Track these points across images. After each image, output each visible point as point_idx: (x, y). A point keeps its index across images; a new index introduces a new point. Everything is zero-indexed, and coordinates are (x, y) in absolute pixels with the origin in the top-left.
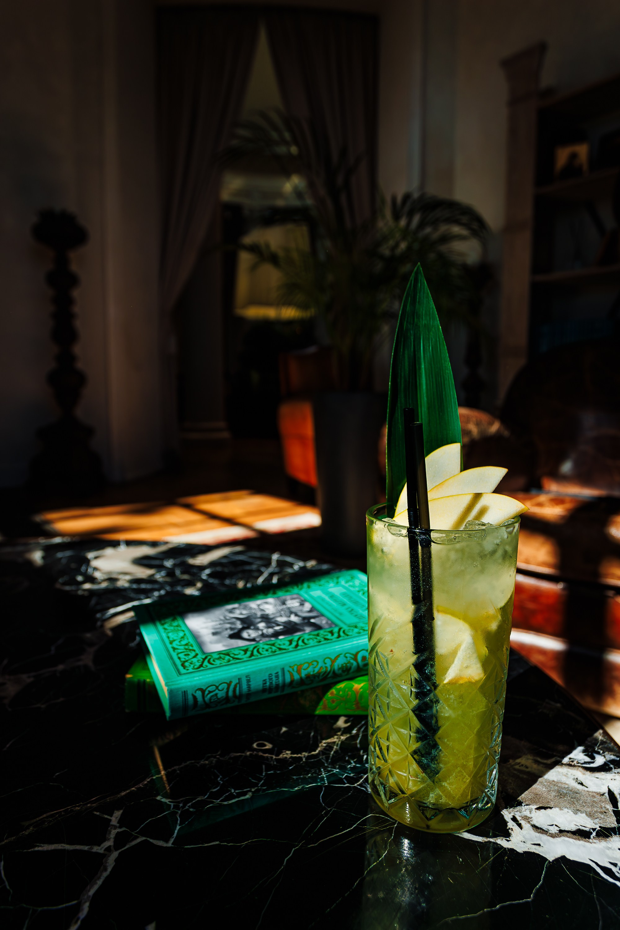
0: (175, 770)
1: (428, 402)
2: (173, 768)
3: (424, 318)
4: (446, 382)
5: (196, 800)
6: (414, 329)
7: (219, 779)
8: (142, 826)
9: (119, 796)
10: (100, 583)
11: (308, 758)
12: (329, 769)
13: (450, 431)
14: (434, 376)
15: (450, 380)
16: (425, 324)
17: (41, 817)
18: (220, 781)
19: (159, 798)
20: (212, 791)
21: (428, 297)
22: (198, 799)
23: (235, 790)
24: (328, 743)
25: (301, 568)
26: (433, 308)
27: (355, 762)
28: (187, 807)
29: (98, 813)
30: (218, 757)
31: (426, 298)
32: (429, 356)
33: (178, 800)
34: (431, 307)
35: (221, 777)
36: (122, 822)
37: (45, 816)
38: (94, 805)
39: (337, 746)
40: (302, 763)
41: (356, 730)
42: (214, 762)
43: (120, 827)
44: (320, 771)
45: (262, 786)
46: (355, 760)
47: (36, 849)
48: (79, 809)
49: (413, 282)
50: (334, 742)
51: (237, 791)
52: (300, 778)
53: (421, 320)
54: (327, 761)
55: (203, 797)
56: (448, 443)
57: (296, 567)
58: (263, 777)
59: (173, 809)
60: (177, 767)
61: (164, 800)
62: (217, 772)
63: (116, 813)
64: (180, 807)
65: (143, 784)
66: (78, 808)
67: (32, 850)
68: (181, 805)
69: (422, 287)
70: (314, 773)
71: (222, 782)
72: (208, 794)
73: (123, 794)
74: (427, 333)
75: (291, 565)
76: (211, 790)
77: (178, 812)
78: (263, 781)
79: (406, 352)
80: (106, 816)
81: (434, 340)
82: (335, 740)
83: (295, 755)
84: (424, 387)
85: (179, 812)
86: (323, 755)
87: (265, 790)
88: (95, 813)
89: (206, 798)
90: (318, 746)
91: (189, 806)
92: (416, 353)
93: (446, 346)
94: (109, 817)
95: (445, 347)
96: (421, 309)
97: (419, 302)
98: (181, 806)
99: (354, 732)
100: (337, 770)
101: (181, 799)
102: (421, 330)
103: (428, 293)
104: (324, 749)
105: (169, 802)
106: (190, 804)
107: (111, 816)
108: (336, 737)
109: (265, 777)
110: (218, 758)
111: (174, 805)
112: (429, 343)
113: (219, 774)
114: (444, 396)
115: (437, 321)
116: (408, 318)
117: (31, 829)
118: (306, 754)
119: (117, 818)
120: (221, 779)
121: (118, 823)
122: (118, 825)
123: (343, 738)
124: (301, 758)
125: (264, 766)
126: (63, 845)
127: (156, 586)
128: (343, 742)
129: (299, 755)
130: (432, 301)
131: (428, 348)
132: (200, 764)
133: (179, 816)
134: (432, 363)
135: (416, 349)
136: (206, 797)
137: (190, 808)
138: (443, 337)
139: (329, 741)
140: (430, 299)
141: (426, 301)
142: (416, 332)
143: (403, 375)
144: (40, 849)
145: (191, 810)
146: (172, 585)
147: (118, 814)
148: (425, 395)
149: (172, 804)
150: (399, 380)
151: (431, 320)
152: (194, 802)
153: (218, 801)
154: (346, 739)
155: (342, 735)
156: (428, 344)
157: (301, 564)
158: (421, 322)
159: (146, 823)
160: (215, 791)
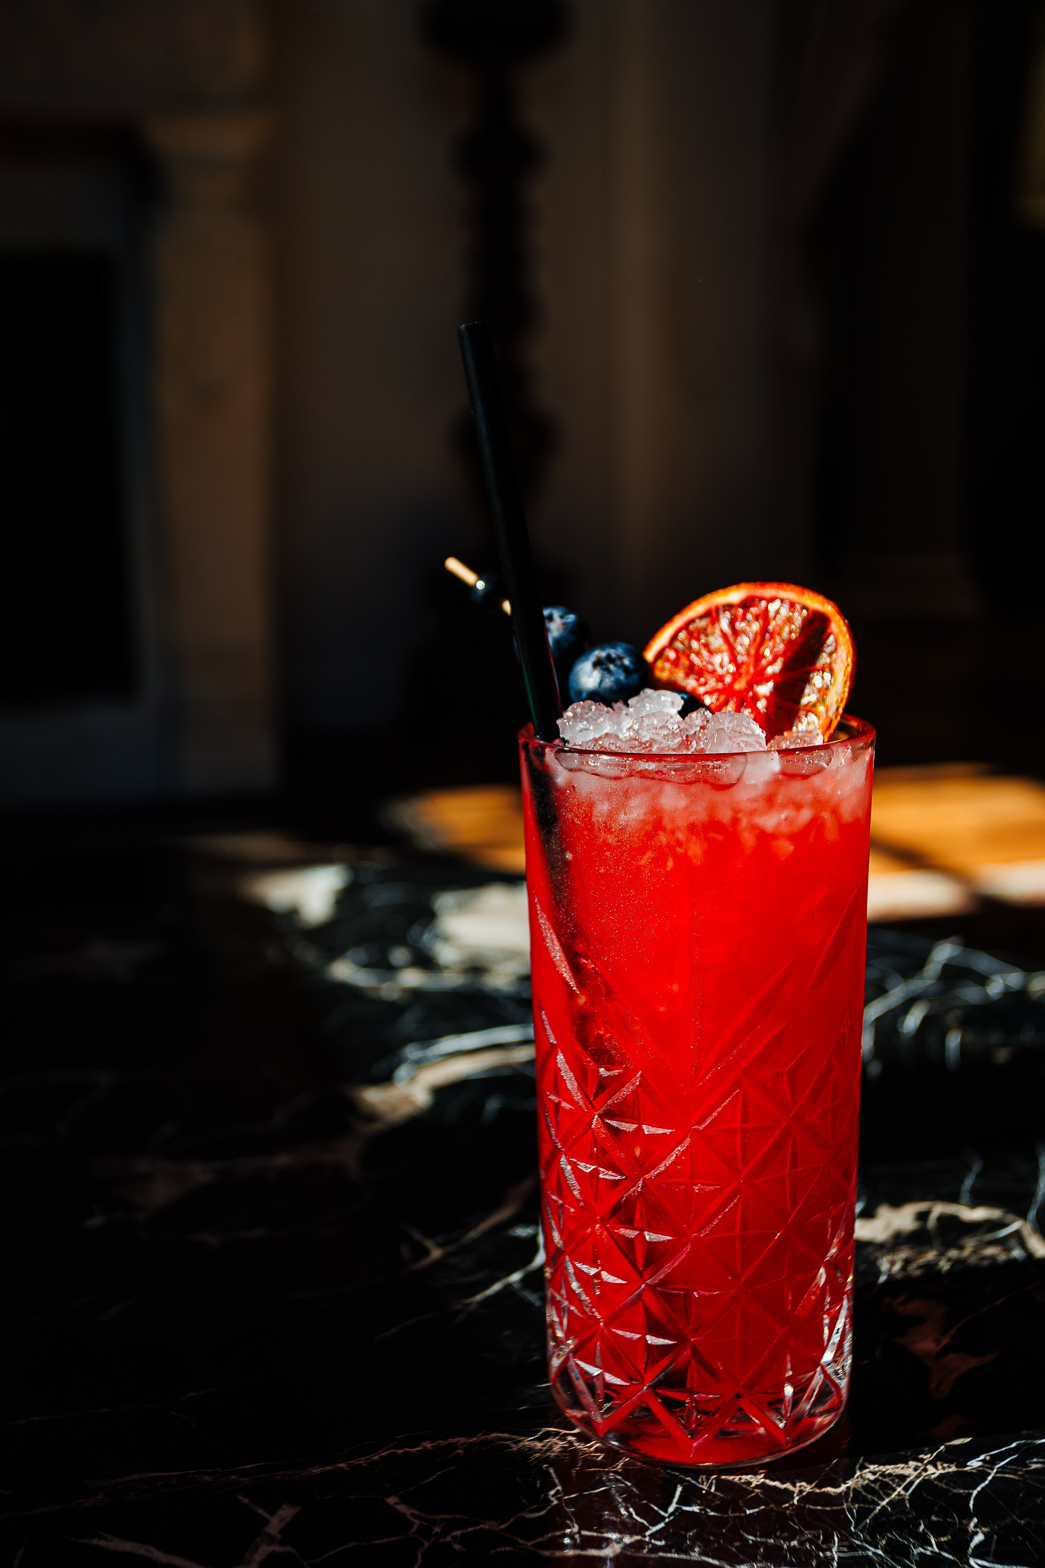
0: (454, 1446)
2: (451, 1440)
5: (478, 1528)
7: (552, 1492)
8: (331, 1553)
9: (304, 1474)
11: (807, 1498)
12: (858, 1542)
17: (127, 1478)
18: (552, 1499)
19: (392, 1500)
20: (524, 1518)
22: (482, 1526)
23: (580, 1529)
24: (883, 1475)
25: (1008, 994)
27: (939, 1545)
28: (449, 1538)
29: (246, 1500)
30: (570, 1438)
33: (435, 1517)
35: (559, 1488)
36: (287, 1533)
37: (135, 1477)
38: (244, 1479)
39: (906, 1489)
40: (787, 1508)
41: (984, 1461)
42: (556, 1449)
43: (281, 1543)
44: (829, 1540)
45: (653, 1536)
46: (943, 1539)
47: (95, 1542)
48: (210, 1480)
50: (903, 1478)
51: (584, 1533)
52: (765, 1544)
54: (858, 1521)
55: (495, 1524)
57: (995, 988)
58: (666, 1515)
59: (414, 1533)
60: (463, 1440)
61: (401, 1508)
62: (554, 1475)
63: (284, 1509)
64: (434, 1532)
65: (368, 1459)
66: (207, 1478)
67: (87, 1541)
68: (437, 1529)
70: (809, 1540)
71: (555, 1502)
72: (512, 1520)
73: (316, 1471)
75: (982, 980)
76: (522, 1514)
77: (423, 1544)
78: (662, 1525)
80: (261, 1512)
82: (906, 1472)
83: (777, 1484)
85: (427, 1544)
86: (854, 1501)
87: (656, 1549)
88: (240, 1498)
89: (503, 1530)
90: (851, 1475)
91: (456, 1536)
94: (266, 1515)
98: (437, 1532)
99: (975, 1464)
100: (880, 1552)
101: (443, 1517)
104: (866, 1488)
105: (412, 1515)
106: (459, 1533)
107: (272, 1513)
108: (912, 1464)
109: (672, 1518)
110: (571, 1443)
111: (420, 1525)
113: (557, 1481)
117: (98, 1497)
118: (808, 1488)
119: (282, 1520)
120: (558, 1492)
121: (281, 1532)
122: (279, 1537)
123: (933, 1472)
124: (789, 1494)
125: (679, 1489)
126: (150, 1548)
128: (926, 1483)
129: (788, 1486)
132: (521, 1444)
133: (422, 1555)
136: (503, 1526)
137: (455, 1543)
139: (889, 1469)
144: (102, 1543)
145: (457, 1547)
147: (287, 1512)
149: (417, 1522)
152: (471, 1532)
153: (530, 1544)
154: (941, 1477)
155: (933, 1463)
157: (1014, 979)
159: (341, 1548)
160: (531, 1519)
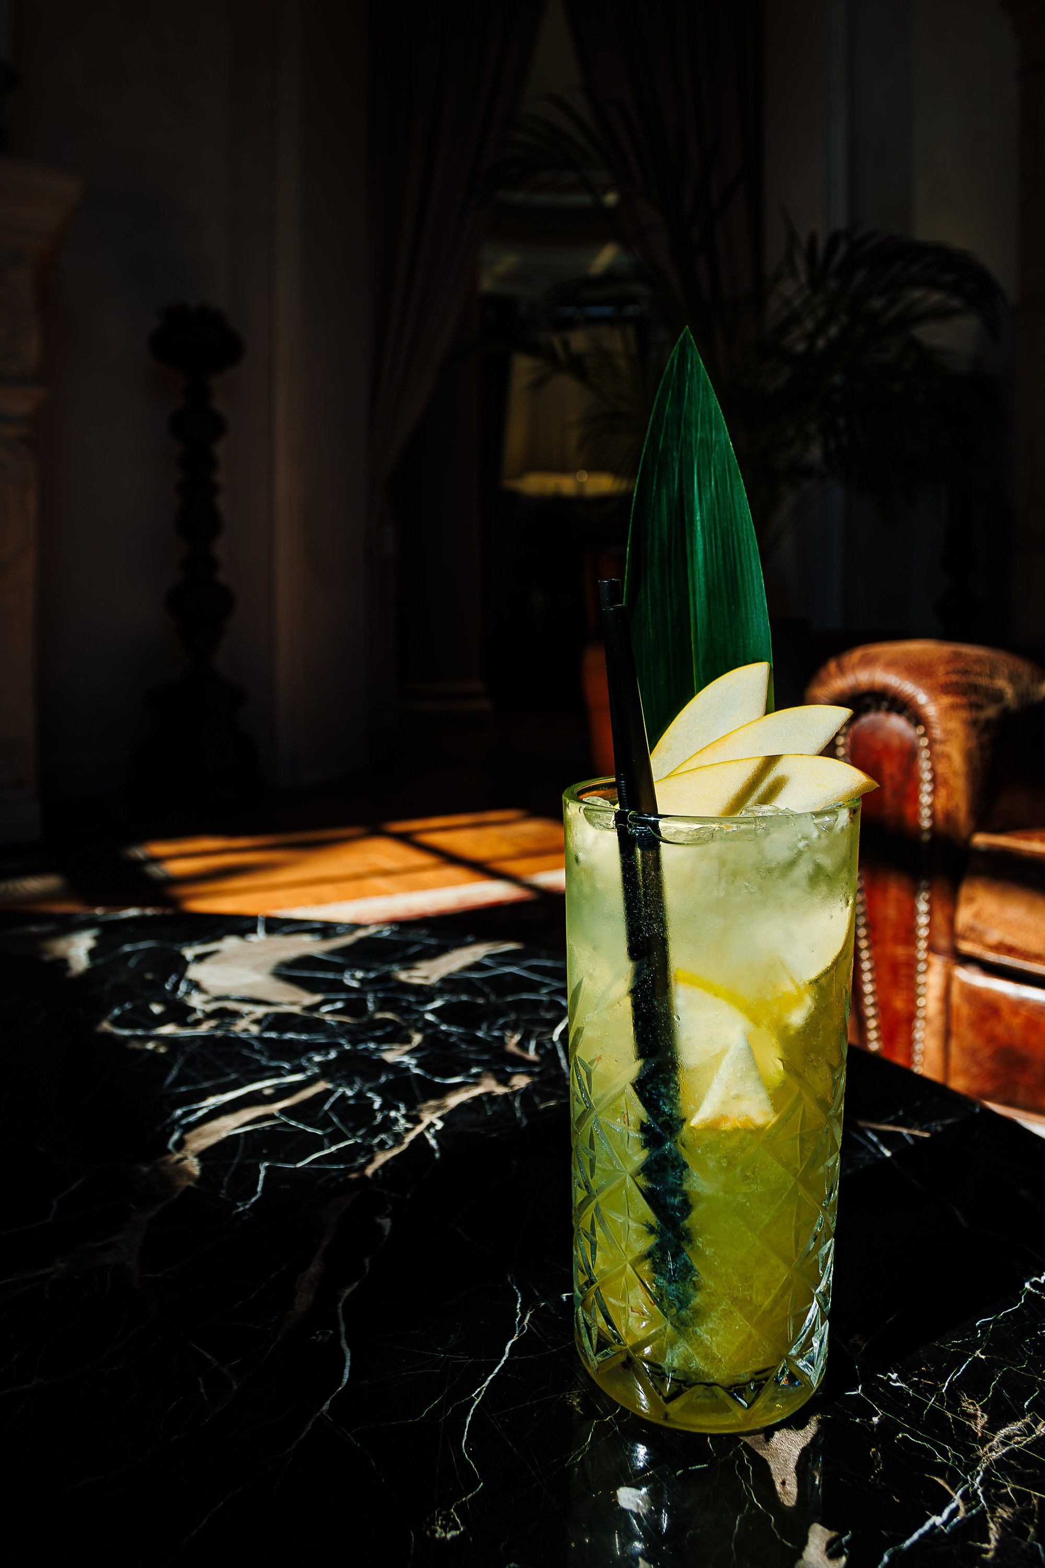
1: (707, 586)
3: (699, 429)
4: (742, 547)
6: (680, 448)
10: (198, 1023)
13: (750, 640)
14: (719, 536)
15: (750, 542)
16: (701, 440)
21: (706, 389)
26: (716, 408)
31: (703, 391)
32: (709, 499)
34: (713, 406)
49: (676, 362)
53: (694, 431)
56: (746, 663)
69: (695, 371)
74: (706, 455)
79: (664, 491)
81: (718, 467)
84: (700, 556)
92: (685, 493)
93: (743, 478)
95: (740, 480)
96: (694, 412)
97: (689, 398)
102: (694, 450)
103: (706, 382)
112: (710, 473)
114: (739, 573)
115: (725, 432)
116: (667, 429)
127: (321, 1039)
130: (714, 395)
131: (708, 484)
134: (716, 512)
135: (684, 485)
138: (736, 461)
140: (710, 393)
141: (703, 397)
142: (684, 454)
143: (657, 534)
146: (355, 1036)
148: (702, 571)
150: (649, 544)
151: (714, 432)
156: (708, 477)
158: (694, 435)
